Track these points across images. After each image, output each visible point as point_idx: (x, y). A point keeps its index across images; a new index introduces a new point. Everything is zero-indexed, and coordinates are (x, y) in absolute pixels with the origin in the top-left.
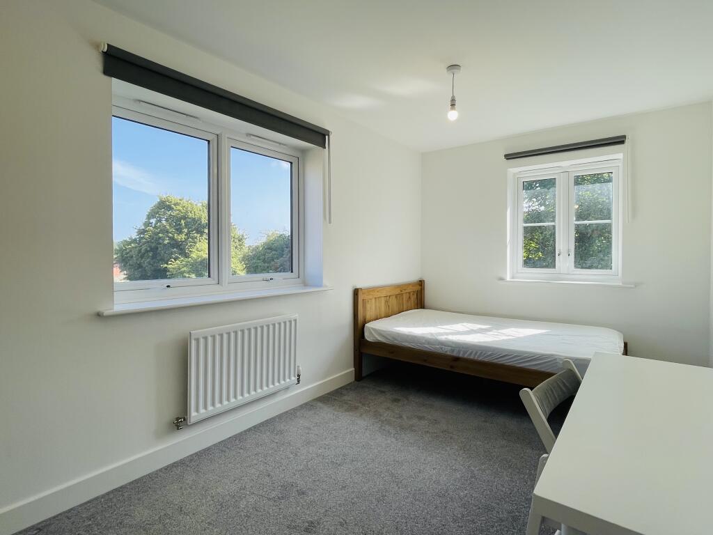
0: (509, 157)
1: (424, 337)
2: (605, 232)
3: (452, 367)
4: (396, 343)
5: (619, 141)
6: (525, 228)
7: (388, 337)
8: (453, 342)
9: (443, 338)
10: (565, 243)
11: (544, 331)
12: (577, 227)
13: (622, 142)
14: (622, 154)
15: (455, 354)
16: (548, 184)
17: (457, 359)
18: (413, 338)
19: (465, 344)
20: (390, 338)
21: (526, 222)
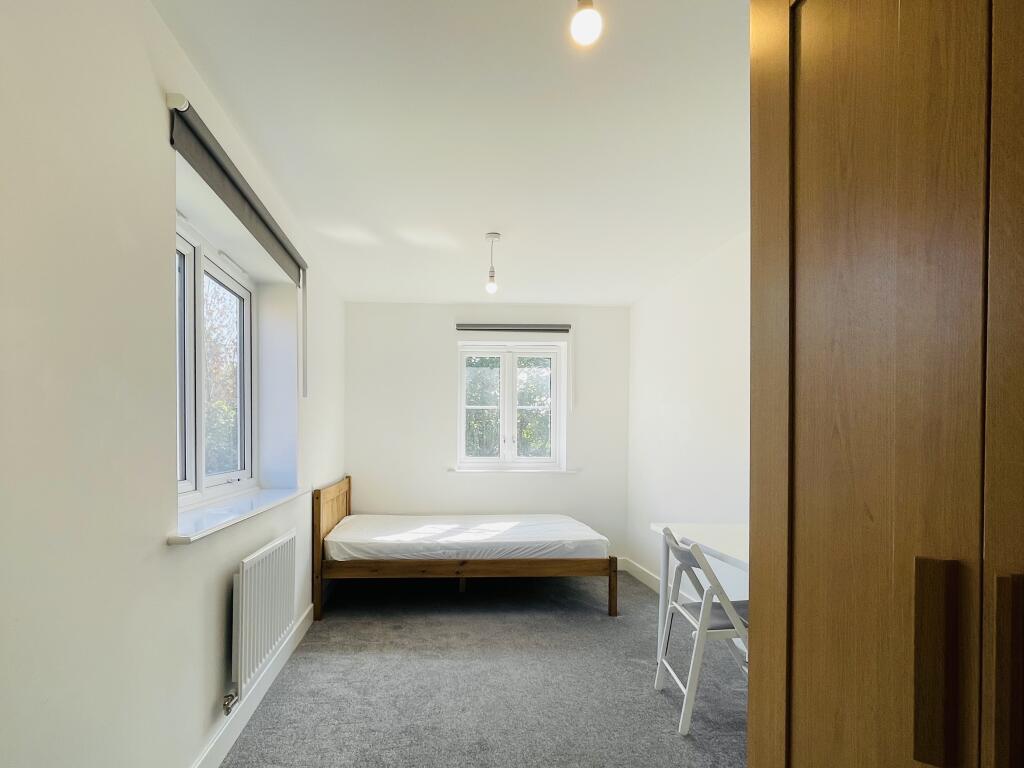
0: (461, 327)
1: (420, 544)
2: (545, 421)
3: (458, 573)
4: (382, 556)
5: (564, 329)
6: (468, 412)
7: (367, 549)
8: (457, 543)
9: (443, 541)
10: (508, 429)
11: (517, 523)
12: (520, 411)
13: (567, 331)
14: (566, 343)
15: (461, 558)
16: (493, 363)
17: (464, 563)
18: (407, 547)
19: (473, 544)
20: (372, 552)
21: (469, 403)
